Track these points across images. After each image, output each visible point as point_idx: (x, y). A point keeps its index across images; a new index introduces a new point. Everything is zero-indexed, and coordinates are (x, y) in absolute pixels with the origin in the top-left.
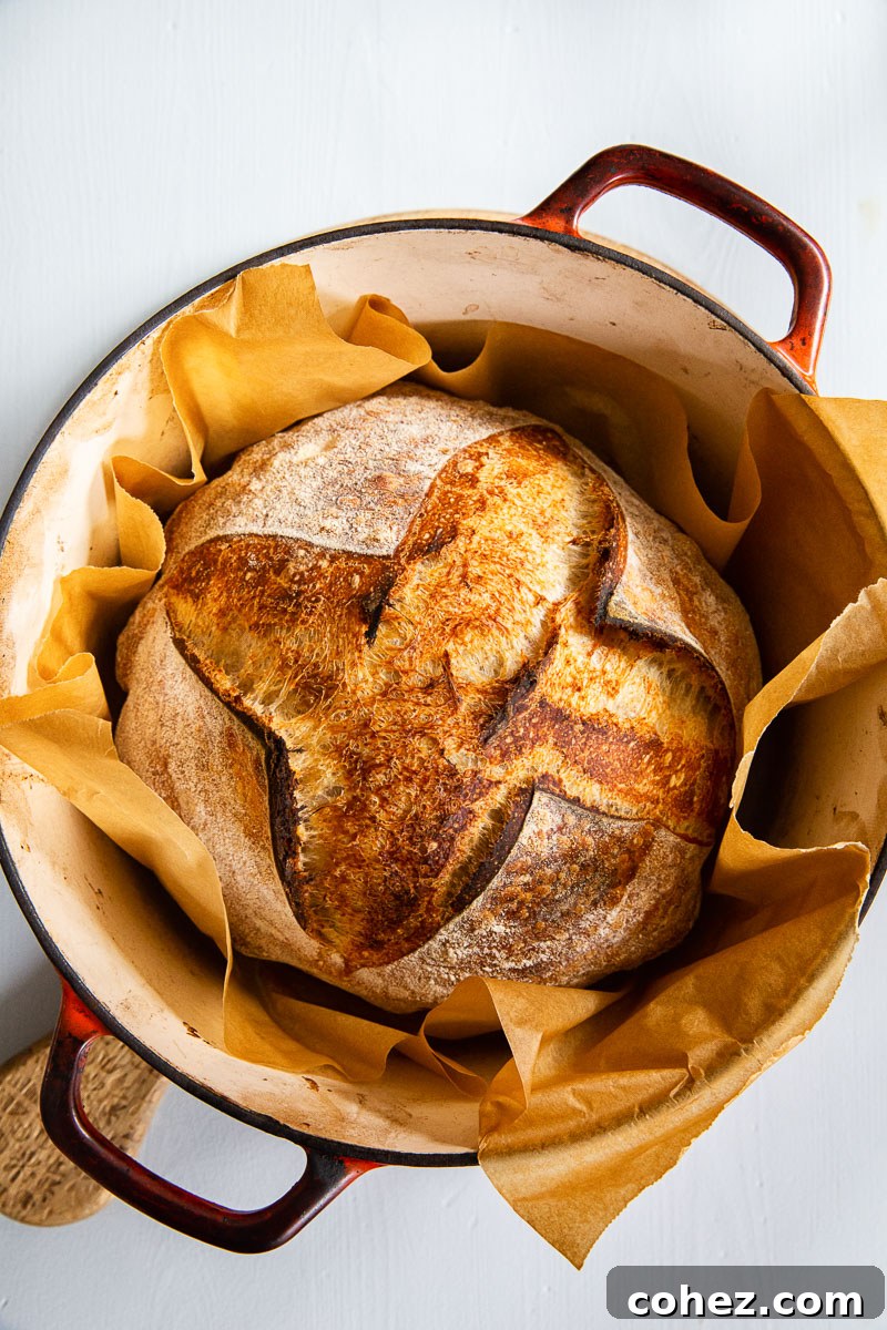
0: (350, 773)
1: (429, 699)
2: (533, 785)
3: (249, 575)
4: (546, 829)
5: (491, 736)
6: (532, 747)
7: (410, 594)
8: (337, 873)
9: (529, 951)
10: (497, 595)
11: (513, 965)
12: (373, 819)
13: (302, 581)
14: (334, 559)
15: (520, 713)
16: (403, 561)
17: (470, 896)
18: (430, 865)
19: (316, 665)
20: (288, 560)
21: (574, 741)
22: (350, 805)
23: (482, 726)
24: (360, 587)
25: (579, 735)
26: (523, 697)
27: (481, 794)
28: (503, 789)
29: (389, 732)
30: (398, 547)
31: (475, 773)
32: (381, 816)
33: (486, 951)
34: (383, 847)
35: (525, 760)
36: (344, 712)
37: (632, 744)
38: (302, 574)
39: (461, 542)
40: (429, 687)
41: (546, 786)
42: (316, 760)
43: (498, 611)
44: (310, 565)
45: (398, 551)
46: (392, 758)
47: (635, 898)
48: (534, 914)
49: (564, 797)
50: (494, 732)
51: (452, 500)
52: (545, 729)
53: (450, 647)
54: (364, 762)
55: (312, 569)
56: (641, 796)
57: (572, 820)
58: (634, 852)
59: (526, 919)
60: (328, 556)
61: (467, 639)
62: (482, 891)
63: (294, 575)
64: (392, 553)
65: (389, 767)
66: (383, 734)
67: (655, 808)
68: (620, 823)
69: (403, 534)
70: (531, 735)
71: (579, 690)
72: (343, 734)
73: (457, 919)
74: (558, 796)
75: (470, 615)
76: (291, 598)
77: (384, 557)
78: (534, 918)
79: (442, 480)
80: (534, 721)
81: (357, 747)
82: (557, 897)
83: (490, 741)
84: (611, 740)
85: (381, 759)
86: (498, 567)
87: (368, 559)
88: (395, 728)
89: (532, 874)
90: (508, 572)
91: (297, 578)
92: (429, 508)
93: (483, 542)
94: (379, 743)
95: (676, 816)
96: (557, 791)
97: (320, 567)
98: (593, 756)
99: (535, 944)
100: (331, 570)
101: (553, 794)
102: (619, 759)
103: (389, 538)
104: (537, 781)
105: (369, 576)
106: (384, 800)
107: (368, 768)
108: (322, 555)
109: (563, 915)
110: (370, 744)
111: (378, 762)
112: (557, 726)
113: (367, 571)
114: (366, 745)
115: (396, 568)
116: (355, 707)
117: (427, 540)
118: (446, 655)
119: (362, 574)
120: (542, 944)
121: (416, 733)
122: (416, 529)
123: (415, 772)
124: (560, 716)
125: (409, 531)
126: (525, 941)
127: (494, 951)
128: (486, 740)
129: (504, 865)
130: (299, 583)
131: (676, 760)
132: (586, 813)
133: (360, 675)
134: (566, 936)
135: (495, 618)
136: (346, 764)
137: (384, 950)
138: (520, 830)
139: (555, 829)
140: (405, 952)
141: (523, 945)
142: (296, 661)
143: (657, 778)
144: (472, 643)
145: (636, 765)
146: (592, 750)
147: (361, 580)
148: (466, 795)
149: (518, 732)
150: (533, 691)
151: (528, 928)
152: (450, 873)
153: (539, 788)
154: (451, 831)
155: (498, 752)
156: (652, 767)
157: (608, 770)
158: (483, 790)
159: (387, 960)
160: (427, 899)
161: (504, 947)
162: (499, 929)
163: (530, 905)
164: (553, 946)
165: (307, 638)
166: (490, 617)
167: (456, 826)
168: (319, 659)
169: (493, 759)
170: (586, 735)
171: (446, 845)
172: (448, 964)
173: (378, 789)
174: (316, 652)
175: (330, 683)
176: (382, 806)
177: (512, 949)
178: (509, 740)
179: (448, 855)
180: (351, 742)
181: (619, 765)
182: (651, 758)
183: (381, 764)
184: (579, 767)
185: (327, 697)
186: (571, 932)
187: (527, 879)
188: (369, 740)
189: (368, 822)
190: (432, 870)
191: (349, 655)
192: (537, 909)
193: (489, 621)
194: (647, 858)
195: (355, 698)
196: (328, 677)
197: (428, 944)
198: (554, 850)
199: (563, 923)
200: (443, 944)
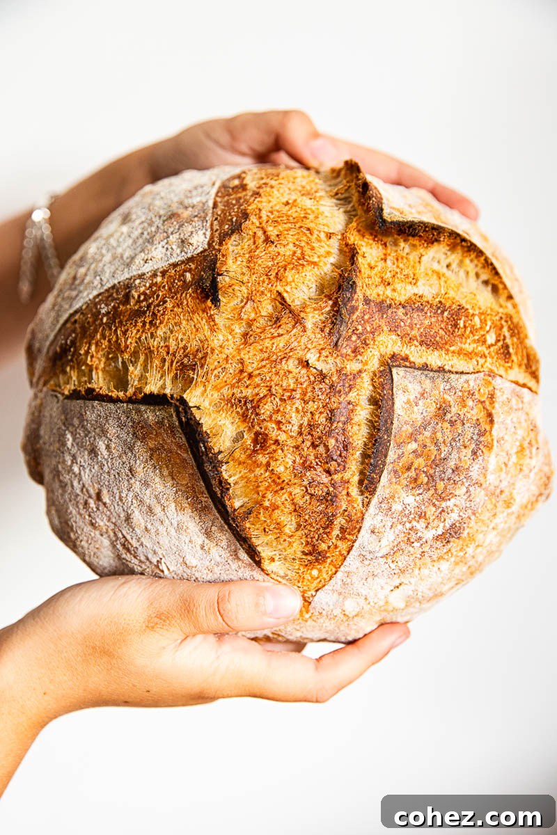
0: (244, 417)
1: (280, 331)
2: (388, 365)
3: (105, 320)
4: (412, 398)
5: (338, 339)
6: (374, 340)
7: (233, 266)
8: (267, 504)
9: (441, 513)
10: (297, 243)
11: (433, 532)
12: (276, 442)
13: (147, 297)
14: (164, 273)
15: (353, 313)
16: (217, 247)
17: (376, 474)
18: (336, 461)
19: (185, 348)
20: (130, 292)
21: (402, 324)
22: (255, 441)
23: (330, 333)
24: (193, 279)
25: (404, 317)
26: (350, 300)
27: (351, 388)
28: (366, 378)
29: (261, 368)
30: (209, 242)
31: (339, 371)
32: (282, 437)
33: (408, 525)
34: (294, 462)
35: (373, 350)
36: (220, 369)
37: (446, 314)
38: (144, 293)
39: (253, 219)
40: (276, 321)
41: (398, 363)
42: (214, 419)
43: (303, 254)
44: (148, 285)
45: (209, 244)
46: (271, 387)
47: (503, 442)
48: (431, 477)
49: (413, 366)
50: (340, 335)
51: (234, 202)
52: (377, 321)
53: (280, 288)
54: (252, 401)
55: (150, 287)
56: (470, 354)
57: (428, 384)
58: (484, 402)
59: (427, 484)
60: (159, 274)
61: (290, 279)
62: (384, 466)
63: (139, 297)
64: (206, 247)
65: (272, 395)
66: (257, 372)
67: (486, 361)
68: (464, 377)
69: (208, 233)
70: (369, 329)
71: (389, 284)
72: (226, 388)
73: (375, 501)
74: (410, 367)
75: (284, 263)
76: (144, 312)
77: (202, 252)
78: (433, 480)
79: (220, 197)
80: (366, 317)
81: (241, 392)
82: (443, 455)
83: (339, 344)
84: (429, 314)
85: (263, 392)
86: (289, 225)
87: (191, 259)
88: (264, 363)
89: (416, 441)
90: (298, 225)
91: (142, 298)
92: (219, 213)
93: (269, 214)
94: (257, 380)
95: (503, 366)
96: (408, 364)
97: (156, 283)
98: (422, 330)
99: (444, 505)
100: (165, 280)
101: (406, 366)
102: (441, 328)
103: (200, 241)
104: (389, 361)
105: (196, 268)
106: (279, 423)
107: (256, 404)
108: (155, 275)
109: (453, 471)
110: (250, 385)
111: (262, 395)
112: (385, 316)
113: (193, 266)
114: (247, 387)
115: (213, 252)
116: (227, 362)
117: (228, 228)
118: (279, 294)
119: (190, 270)
120: (448, 503)
121: (281, 359)
122: (216, 227)
123: (293, 390)
124: (383, 307)
125: (212, 229)
126: (434, 505)
127: (414, 523)
128: (336, 344)
129: (392, 437)
130: (145, 300)
131: (483, 322)
132: (436, 375)
133: (221, 337)
134: (464, 490)
135: (304, 258)
136: (239, 410)
137: (329, 560)
138: (393, 403)
139: (419, 396)
140: (346, 554)
141: (434, 509)
142: (168, 353)
143: (476, 337)
144: (293, 281)
145: (456, 330)
146: (418, 326)
147: (191, 274)
148: (340, 391)
149: (357, 330)
150: (355, 292)
151: (432, 491)
152: (354, 463)
153: (393, 366)
154: (340, 425)
155: (350, 350)
156: (469, 329)
157: (438, 339)
158: (351, 383)
159: (334, 570)
160: (344, 492)
161: (420, 517)
162: (410, 499)
163: (425, 470)
164: (458, 503)
165: (169, 332)
166: (299, 259)
167: (343, 419)
168: (184, 342)
169: (348, 357)
170: (409, 316)
171: (341, 438)
172: (384, 551)
173: (271, 417)
174: (180, 338)
175: (200, 355)
176: (279, 429)
177: (427, 516)
178: (354, 338)
179: (347, 446)
180: (235, 391)
181: (443, 333)
182: (464, 322)
183: (265, 396)
184: (415, 342)
185: (202, 366)
186: (467, 484)
187: (413, 446)
188: (248, 382)
189: (274, 447)
190: (339, 465)
191: (206, 327)
192: (432, 472)
193: (300, 262)
194: (496, 405)
195: (224, 356)
196: (197, 351)
197: (360, 536)
198: (425, 414)
199: (457, 478)
200: (373, 532)
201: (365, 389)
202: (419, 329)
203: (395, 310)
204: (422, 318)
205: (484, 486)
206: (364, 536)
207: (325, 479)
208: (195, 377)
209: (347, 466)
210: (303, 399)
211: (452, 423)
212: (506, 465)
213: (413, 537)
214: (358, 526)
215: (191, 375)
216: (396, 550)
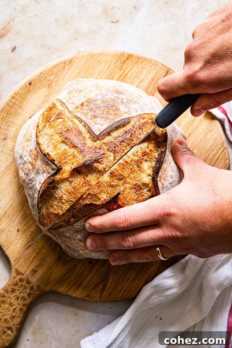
0: (141, 163)
4: (99, 126)
6: (93, 146)
9: (117, 98)
11: (123, 97)
15: (91, 157)
16: (101, 206)
19: (135, 192)
21: (82, 143)
22: (145, 155)
24: (115, 205)
26: (89, 160)
28: (105, 141)
29: (128, 168)
31: (109, 148)
33: (128, 104)
35: (96, 145)
36: (135, 178)
41: (94, 135)
42: (147, 170)
47: (85, 97)
50: (100, 155)
51: (81, 212)
52: (87, 149)
54: (137, 164)
57: (92, 124)
58: (80, 109)
59: (114, 107)
62: (122, 120)
64: (103, 208)
67: (69, 116)
68: (80, 117)
70: (91, 150)
71: (74, 155)
72: (138, 173)
73: (131, 116)
78: (112, 106)
79: (81, 218)
80: (89, 153)
81: (137, 168)
82: (104, 108)
86: (78, 194)
88: (126, 168)
90: (76, 192)
92: (87, 213)
94: (131, 166)
95: (64, 112)
96: (92, 133)
99: (115, 99)
102: (73, 133)
105: (111, 206)
106: (137, 152)
107: (137, 162)
109: (105, 103)
110: (133, 167)
111: (134, 162)
112: (84, 149)
114: (135, 168)
116: (132, 178)
117: (93, 207)
120: (113, 98)
121: (122, 164)
122: (93, 210)
126: (117, 101)
127: (126, 103)
128: (103, 154)
129: (114, 123)
134: (106, 97)
135: (85, 182)
136: (141, 165)
137: (151, 117)
138: (106, 129)
139: (97, 124)
140: (146, 114)
141: (118, 101)
142: (139, 196)
143: (65, 123)
144: (94, 179)
145: (69, 129)
146: (78, 139)
147: (114, 206)
148: (114, 144)
149: (94, 152)
150: (86, 160)
151: (115, 104)
152: (127, 128)
153: (96, 136)
154: (122, 137)
155: (101, 150)
156: (65, 127)
157: (77, 131)
158: (110, 143)
159: (152, 114)
160: (135, 125)
161: (123, 102)
162: (122, 108)
163: (112, 110)
164: (111, 96)
165: (134, 200)
166: (86, 183)
167: (120, 138)
168: (134, 194)
169: (104, 149)
170: (78, 143)
171: (125, 135)
172: (138, 105)
173: (137, 156)
174: (134, 196)
175: (135, 187)
176: (138, 151)
177: (121, 101)
178: (97, 151)
179: (126, 132)
180: (137, 170)
181: (73, 131)
182: (64, 129)
183: (134, 161)
184: (83, 136)
185: (137, 184)
186: (105, 97)
187: (109, 116)
188: (133, 168)
189: (143, 149)
190: (131, 131)
191: (126, 191)
192: (111, 108)
193: (87, 182)
194: (77, 105)
195: (131, 180)
196: (134, 188)
197: (140, 114)
198: (100, 120)
199: (106, 100)
200: (137, 111)
201: (108, 139)
202: (79, 138)
203: (80, 147)
204: (75, 139)
205: (100, 93)
206: (139, 113)
207: (137, 132)
208: (141, 184)
209: (130, 129)
210: (124, 152)
211: (95, 112)
212: (89, 92)
213: (129, 101)
214: (139, 116)
215: (141, 185)
216: (135, 102)
